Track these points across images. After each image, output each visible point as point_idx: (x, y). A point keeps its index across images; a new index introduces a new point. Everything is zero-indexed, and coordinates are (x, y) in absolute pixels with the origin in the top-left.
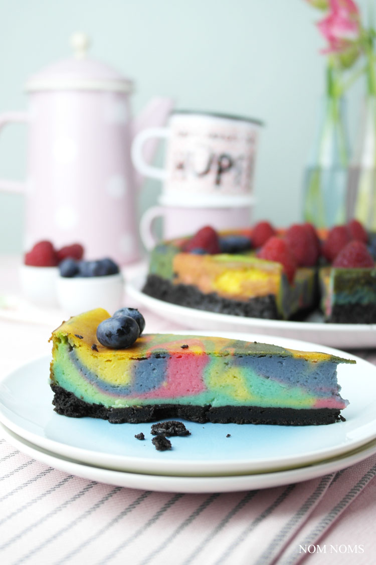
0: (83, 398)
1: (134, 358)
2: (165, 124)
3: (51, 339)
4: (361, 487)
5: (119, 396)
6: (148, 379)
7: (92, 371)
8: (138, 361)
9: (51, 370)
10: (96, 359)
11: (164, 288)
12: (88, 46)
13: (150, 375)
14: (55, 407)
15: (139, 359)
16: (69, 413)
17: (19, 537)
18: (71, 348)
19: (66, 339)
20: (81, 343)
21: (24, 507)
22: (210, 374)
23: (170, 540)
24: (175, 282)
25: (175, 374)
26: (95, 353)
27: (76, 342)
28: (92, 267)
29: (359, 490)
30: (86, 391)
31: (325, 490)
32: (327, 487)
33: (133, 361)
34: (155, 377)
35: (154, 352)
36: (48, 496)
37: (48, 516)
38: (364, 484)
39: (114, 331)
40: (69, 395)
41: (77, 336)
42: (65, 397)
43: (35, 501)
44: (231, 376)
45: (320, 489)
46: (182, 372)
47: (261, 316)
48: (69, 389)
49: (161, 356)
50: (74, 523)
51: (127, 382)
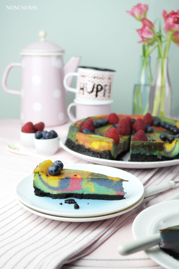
0: (43, 191)
3: (33, 172)
4: (126, 220)
5: (55, 190)
6: (64, 185)
7: (46, 182)
9: (34, 182)
10: (47, 179)
11: (73, 145)
12: (45, 36)
13: (64, 184)
14: (35, 193)
15: (61, 179)
16: (39, 195)
17: (26, 234)
18: (40, 176)
19: (38, 173)
20: (43, 174)
21: (27, 225)
22: (83, 184)
23: (68, 235)
24: (77, 143)
25: (72, 184)
26: (47, 177)
27: (41, 174)
28: (47, 134)
29: (125, 221)
30: (44, 189)
31: (115, 221)
32: (116, 220)
33: (59, 180)
34: (66, 185)
35: (66, 177)
36: (33, 222)
37: (34, 228)
38: (128, 219)
39: (53, 170)
40: (39, 190)
41: (42, 172)
42: (38, 191)
43: (29, 223)
44: (90, 185)
45: (113, 221)
46: (74, 183)
48: (39, 188)
49: (68, 178)
50: (41, 230)
51: (57, 186)
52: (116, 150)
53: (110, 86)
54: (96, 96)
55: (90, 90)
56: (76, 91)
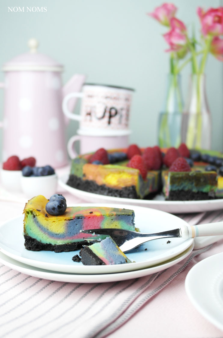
0: (41, 241)
1: (67, 219)
2: (81, 91)
3: (24, 212)
4: (170, 281)
5: (59, 239)
6: (74, 229)
7: (45, 227)
8: (68, 221)
9: (24, 228)
10: (47, 221)
11: (78, 182)
13: (75, 227)
14: (25, 247)
15: (69, 220)
16: (34, 249)
18: (34, 216)
19: (32, 212)
20: (39, 214)
24: (84, 179)
25: (87, 226)
26: (47, 218)
27: (37, 213)
29: (168, 282)
30: (42, 237)
31: (152, 282)
32: (153, 280)
33: (66, 221)
34: (77, 228)
38: (171, 279)
39: (56, 207)
40: (34, 240)
41: (37, 210)
42: (32, 241)
45: (149, 281)
46: (90, 225)
47: (128, 197)
48: (33, 237)
49: (80, 218)
51: (63, 232)
52: (143, 187)
53: (128, 110)
54: (109, 123)
55: (100, 114)
56: (81, 118)
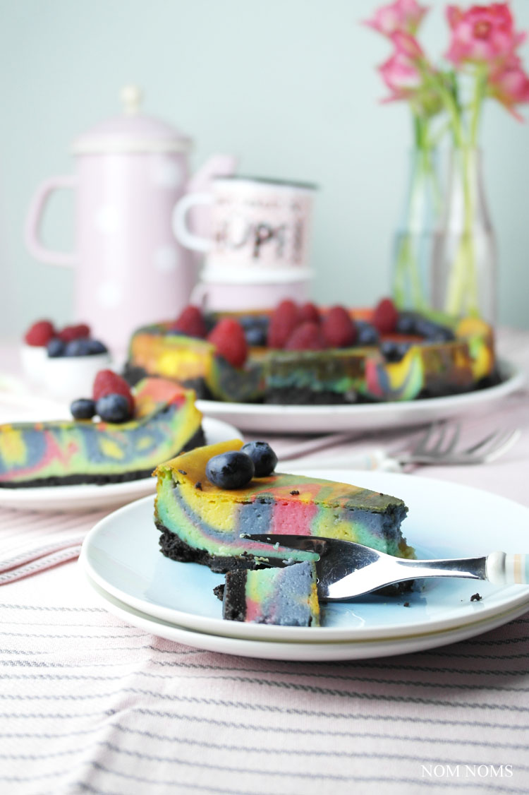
0: (186, 541)
1: (238, 501)
5: (223, 542)
6: (252, 526)
7: (195, 511)
8: (242, 505)
9: (155, 506)
10: (199, 498)
13: (254, 521)
14: (161, 548)
15: (242, 502)
16: (173, 556)
18: (175, 485)
19: (170, 473)
20: (185, 480)
22: (318, 527)
25: (281, 524)
26: (198, 491)
27: (180, 478)
30: (190, 533)
33: (237, 504)
34: (259, 525)
35: (264, 497)
39: (220, 469)
40: (173, 536)
41: (180, 471)
42: (169, 539)
44: (341, 531)
46: (288, 521)
48: (173, 530)
49: (266, 501)
51: (231, 528)
54: (256, 254)
